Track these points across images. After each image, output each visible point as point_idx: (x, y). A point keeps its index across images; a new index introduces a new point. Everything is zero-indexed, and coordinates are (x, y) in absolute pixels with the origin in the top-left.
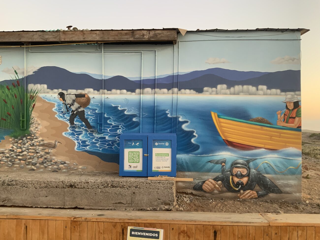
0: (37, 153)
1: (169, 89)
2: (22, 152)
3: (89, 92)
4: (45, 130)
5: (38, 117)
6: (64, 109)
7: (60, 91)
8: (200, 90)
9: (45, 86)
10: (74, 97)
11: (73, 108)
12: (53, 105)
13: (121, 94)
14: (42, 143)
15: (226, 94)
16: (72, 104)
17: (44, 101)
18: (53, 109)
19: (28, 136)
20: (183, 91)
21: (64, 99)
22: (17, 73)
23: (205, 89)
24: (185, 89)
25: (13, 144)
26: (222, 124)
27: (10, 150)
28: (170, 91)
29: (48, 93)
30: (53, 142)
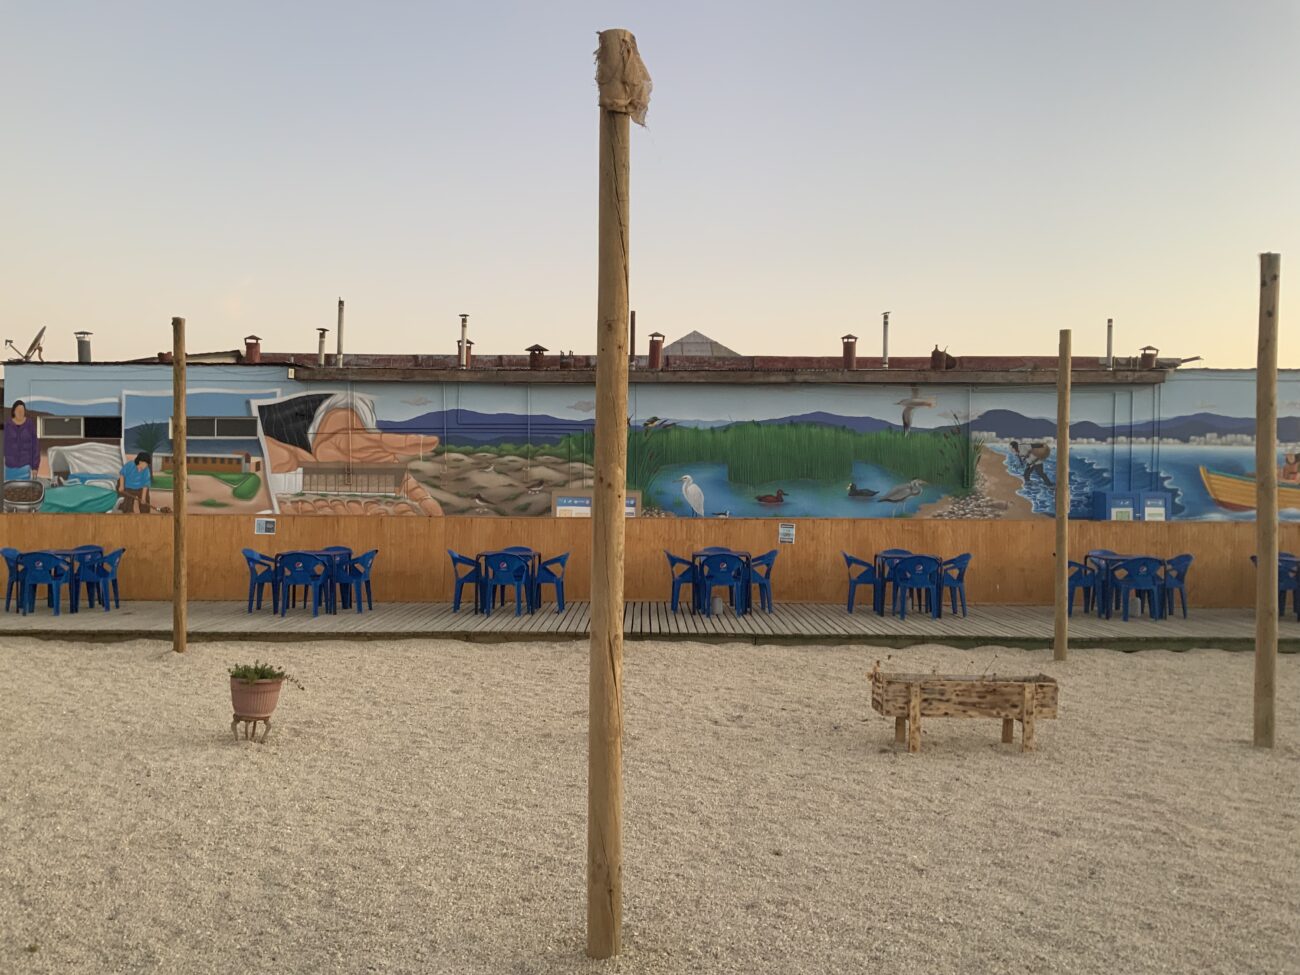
0: (984, 515)
1: (1148, 438)
2: (966, 514)
3: (1048, 442)
4: (993, 488)
5: (985, 472)
6: (1017, 462)
7: (1013, 439)
8: (1186, 440)
9: (994, 434)
10: (1029, 448)
11: (1029, 461)
12: (1004, 458)
13: (1088, 443)
14: (990, 503)
15: (1215, 444)
16: (1028, 456)
17: (992, 452)
18: (1004, 463)
19: (973, 494)
20: (1165, 440)
21: (1017, 450)
22: (957, 418)
23: (1192, 438)
24: (1168, 437)
25: (953, 505)
26: (1213, 481)
27: (950, 512)
28: (1150, 441)
29: (997, 442)
30: (1004, 502)
